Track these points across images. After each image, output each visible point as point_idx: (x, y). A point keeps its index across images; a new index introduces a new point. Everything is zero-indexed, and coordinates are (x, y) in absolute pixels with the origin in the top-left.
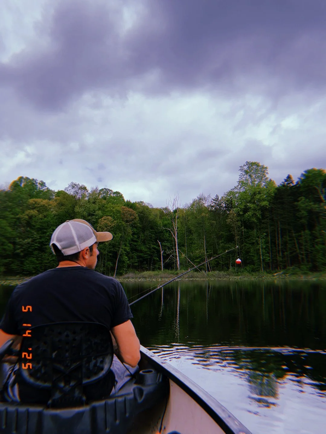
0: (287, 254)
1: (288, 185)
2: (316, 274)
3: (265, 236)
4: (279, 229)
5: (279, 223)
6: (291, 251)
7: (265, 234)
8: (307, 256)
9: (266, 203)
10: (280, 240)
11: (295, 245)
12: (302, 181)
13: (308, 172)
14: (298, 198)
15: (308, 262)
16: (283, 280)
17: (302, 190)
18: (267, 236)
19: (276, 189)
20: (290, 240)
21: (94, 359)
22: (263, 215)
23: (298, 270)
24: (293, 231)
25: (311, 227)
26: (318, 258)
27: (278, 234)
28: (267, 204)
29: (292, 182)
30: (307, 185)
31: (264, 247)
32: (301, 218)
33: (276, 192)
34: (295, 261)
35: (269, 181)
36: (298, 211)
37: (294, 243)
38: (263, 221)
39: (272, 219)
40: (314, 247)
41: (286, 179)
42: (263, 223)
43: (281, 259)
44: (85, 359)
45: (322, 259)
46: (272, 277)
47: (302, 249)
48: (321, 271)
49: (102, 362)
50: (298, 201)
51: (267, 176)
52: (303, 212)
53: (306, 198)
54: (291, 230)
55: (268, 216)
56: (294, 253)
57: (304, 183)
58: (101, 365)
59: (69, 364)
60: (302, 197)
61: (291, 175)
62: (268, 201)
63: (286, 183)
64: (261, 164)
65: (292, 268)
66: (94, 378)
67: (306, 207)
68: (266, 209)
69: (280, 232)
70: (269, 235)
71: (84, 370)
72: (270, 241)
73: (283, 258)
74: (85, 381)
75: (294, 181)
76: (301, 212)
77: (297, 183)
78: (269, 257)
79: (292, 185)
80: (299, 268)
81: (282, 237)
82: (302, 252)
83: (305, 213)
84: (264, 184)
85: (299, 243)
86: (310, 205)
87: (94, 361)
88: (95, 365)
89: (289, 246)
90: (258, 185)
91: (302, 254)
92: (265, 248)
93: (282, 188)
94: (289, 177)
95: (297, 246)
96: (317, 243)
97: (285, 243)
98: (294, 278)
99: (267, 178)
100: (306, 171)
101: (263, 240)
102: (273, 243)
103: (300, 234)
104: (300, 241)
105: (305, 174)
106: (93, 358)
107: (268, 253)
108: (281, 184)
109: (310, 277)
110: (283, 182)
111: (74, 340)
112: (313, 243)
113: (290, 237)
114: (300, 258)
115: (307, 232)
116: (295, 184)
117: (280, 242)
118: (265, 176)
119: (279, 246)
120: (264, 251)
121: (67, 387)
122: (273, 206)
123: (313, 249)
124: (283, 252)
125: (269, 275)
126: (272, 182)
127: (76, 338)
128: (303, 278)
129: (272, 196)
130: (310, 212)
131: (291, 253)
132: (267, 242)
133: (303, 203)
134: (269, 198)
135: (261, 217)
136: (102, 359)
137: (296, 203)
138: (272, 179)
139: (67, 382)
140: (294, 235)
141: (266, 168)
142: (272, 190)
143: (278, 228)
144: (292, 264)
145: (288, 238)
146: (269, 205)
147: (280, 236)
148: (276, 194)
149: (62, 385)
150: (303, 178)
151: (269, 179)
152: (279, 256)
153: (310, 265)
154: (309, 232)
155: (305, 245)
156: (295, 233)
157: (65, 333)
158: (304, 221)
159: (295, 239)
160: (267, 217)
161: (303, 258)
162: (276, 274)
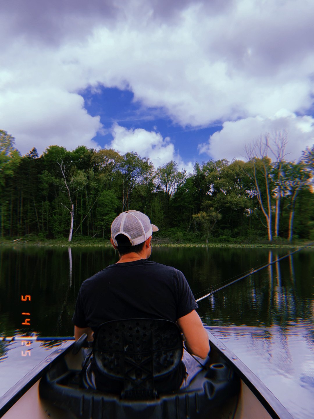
0: (27, 222)
1: (33, 157)
2: (51, 241)
3: (8, 204)
4: (22, 198)
5: (22, 192)
6: (30, 220)
7: (8, 202)
8: (45, 224)
9: (11, 172)
10: (21, 208)
11: (35, 214)
12: (46, 155)
13: (52, 148)
14: (42, 171)
15: (46, 230)
16: (22, 246)
17: (45, 163)
18: (9, 204)
19: (21, 160)
20: (31, 209)
21: (164, 354)
22: (6, 184)
23: (36, 237)
24: (34, 201)
25: (51, 198)
26: (54, 226)
27: (20, 203)
28: (12, 174)
29: (37, 155)
30: (50, 160)
31: (6, 214)
32: (43, 190)
33: (21, 162)
34: (34, 229)
35: (15, 151)
36: (41, 183)
37: (35, 212)
38: (7, 189)
39: (15, 188)
40: (52, 216)
41: (32, 151)
42: (7, 191)
43: (21, 226)
44: (156, 353)
45: (58, 228)
46: (11, 244)
47: (41, 218)
48: (56, 238)
49: (172, 356)
50: (41, 174)
51: (14, 146)
52: (45, 184)
53: (49, 172)
54: (33, 200)
55: (12, 184)
56: (34, 222)
57: (48, 157)
58: (171, 360)
59: (140, 358)
60: (46, 171)
61: (36, 148)
62: (13, 170)
63: (31, 155)
64: (8, 133)
65: (30, 235)
66: (165, 372)
67: (48, 180)
68: (10, 178)
69: (22, 201)
70: (12, 203)
71: (154, 364)
72: (11, 209)
73: (22, 226)
74: (156, 375)
75: (38, 154)
76: (43, 184)
77: (42, 157)
78: (9, 224)
79: (37, 158)
80: (37, 235)
81: (24, 205)
82: (40, 221)
83: (47, 186)
84: (10, 153)
85: (38, 213)
86: (52, 179)
87: (164, 356)
88: (165, 360)
89: (29, 215)
90: (5, 154)
91: (41, 223)
92: (6, 216)
93: (27, 159)
94: (34, 150)
95: (37, 214)
96: (55, 214)
97: (26, 212)
98: (31, 244)
99: (14, 148)
100: (50, 147)
101: (5, 208)
102: (15, 211)
103: (40, 204)
104: (40, 211)
105: (49, 150)
106: (163, 352)
107: (9, 220)
108: (27, 156)
109: (46, 244)
110: (28, 154)
111: (145, 335)
112: (51, 213)
113: (31, 206)
114: (38, 226)
115: (47, 202)
116: (39, 157)
117: (21, 211)
118: (12, 146)
119: (20, 214)
120: (5, 218)
121: (139, 379)
122: (17, 176)
123: (51, 218)
124: (23, 220)
125: (9, 241)
126: (18, 152)
127: (146, 333)
128: (40, 245)
129: (17, 166)
130: (51, 185)
131: (31, 221)
132: (8, 210)
133: (46, 176)
134: (14, 168)
135: (4, 185)
136: (171, 354)
137: (39, 175)
138: (19, 150)
139: (138, 375)
140: (35, 204)
141: (13, 138)
142: (18, 161)
143: (20, 197)
144: (30, 232)
145: (29, 207)
146: (14, 174)
147: (21, 205)
148: (21, 164)
149: (134, 377)
150: (47, 153)
151: (15, 149)
152: (19, 224)
153: (47, 233)
154: (49, 203)
155: (44, 215)
156: (36, 203)
157: (136, 329)
158: (45, 192)
159: (36, 208)
160: (11, 186)
161: (41, 227)
162: (15, 241)
